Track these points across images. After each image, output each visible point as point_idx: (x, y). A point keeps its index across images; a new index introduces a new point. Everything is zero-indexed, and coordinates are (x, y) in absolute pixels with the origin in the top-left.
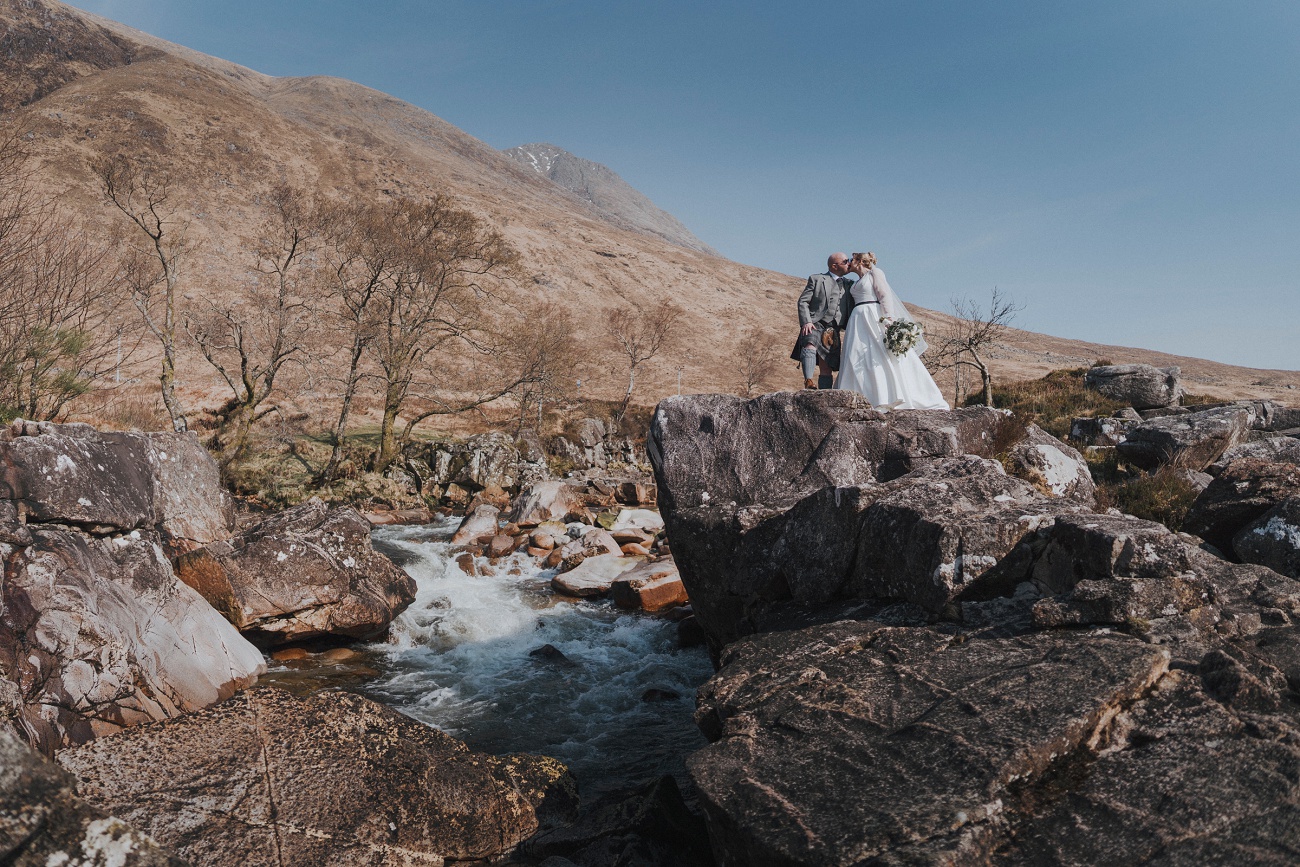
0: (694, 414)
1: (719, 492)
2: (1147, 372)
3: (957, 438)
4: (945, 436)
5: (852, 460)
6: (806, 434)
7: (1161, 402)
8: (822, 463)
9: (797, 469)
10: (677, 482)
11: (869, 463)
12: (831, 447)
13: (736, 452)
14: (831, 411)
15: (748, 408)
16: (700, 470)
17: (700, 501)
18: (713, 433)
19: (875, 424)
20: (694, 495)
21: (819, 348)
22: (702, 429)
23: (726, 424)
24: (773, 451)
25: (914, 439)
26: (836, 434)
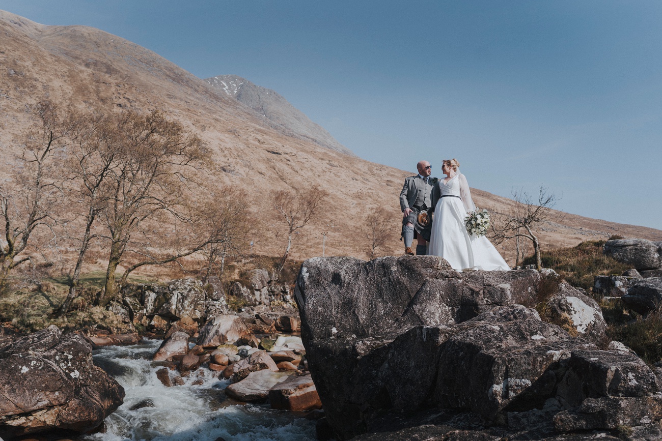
0: (327, 271)
1: (344, 328)
2: (645, 244)
3: (511, 292)
4: (503, 290)
5: (438, 306)
6: (406, 287)
7: (654, 265)
8: (417, 308)
9: (399, 312)
10: (314, 320)
11: (450, 308)
12: (423, 296)
13: (357, 299)
14: (423, 271)
15: (365, 267)
16: (331, 311)
17: (330, 334)
18: (340, 285)
19: (454, 281)
20: (326, 330)
21: (416, 225)
22: (333, 281)
23: (350, 279)
24: (383, 298)
25: (481, 292)
26: (427, 288)
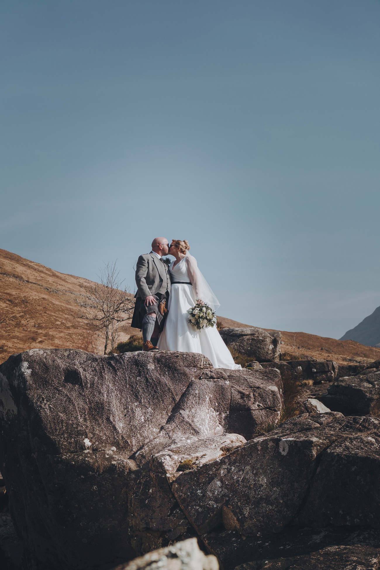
0: (57, 367)
1: (99, 439)
3: (279, 395)
5: (207, 411)
6: (169, 389)
7: (269, 357)
8: (185, 413)
9: (162, 418)
10: (56, 430)
11: (218, 413)
12: (191, 400)
13: (109, 403)
14: (187, 370)
16: (76, 418)
17: (83, 447)
18: (81, 384)
20: (76, 442)
22: (67, 380)
23: (92, 378)
24: (140, 402)
25: (252, 395)
26: (194, 390)
